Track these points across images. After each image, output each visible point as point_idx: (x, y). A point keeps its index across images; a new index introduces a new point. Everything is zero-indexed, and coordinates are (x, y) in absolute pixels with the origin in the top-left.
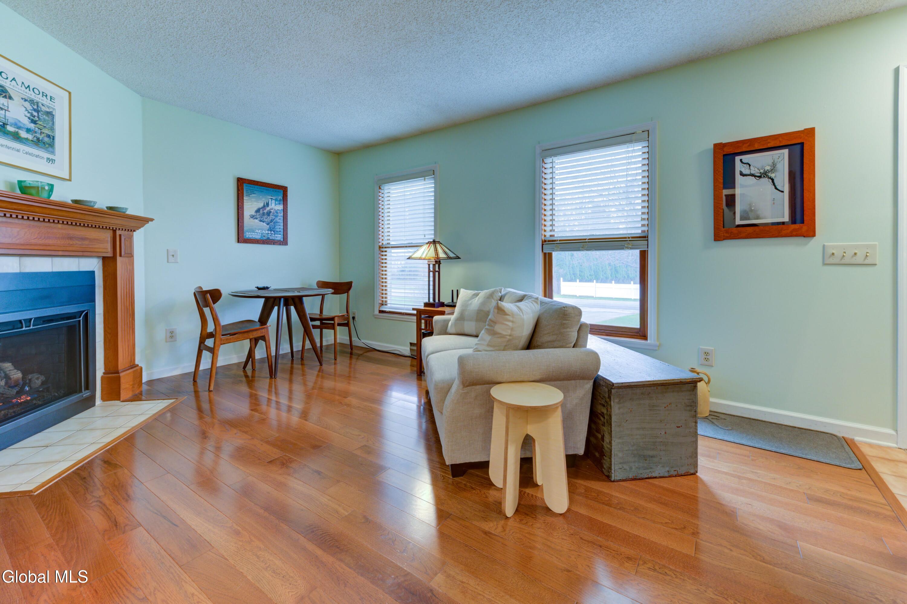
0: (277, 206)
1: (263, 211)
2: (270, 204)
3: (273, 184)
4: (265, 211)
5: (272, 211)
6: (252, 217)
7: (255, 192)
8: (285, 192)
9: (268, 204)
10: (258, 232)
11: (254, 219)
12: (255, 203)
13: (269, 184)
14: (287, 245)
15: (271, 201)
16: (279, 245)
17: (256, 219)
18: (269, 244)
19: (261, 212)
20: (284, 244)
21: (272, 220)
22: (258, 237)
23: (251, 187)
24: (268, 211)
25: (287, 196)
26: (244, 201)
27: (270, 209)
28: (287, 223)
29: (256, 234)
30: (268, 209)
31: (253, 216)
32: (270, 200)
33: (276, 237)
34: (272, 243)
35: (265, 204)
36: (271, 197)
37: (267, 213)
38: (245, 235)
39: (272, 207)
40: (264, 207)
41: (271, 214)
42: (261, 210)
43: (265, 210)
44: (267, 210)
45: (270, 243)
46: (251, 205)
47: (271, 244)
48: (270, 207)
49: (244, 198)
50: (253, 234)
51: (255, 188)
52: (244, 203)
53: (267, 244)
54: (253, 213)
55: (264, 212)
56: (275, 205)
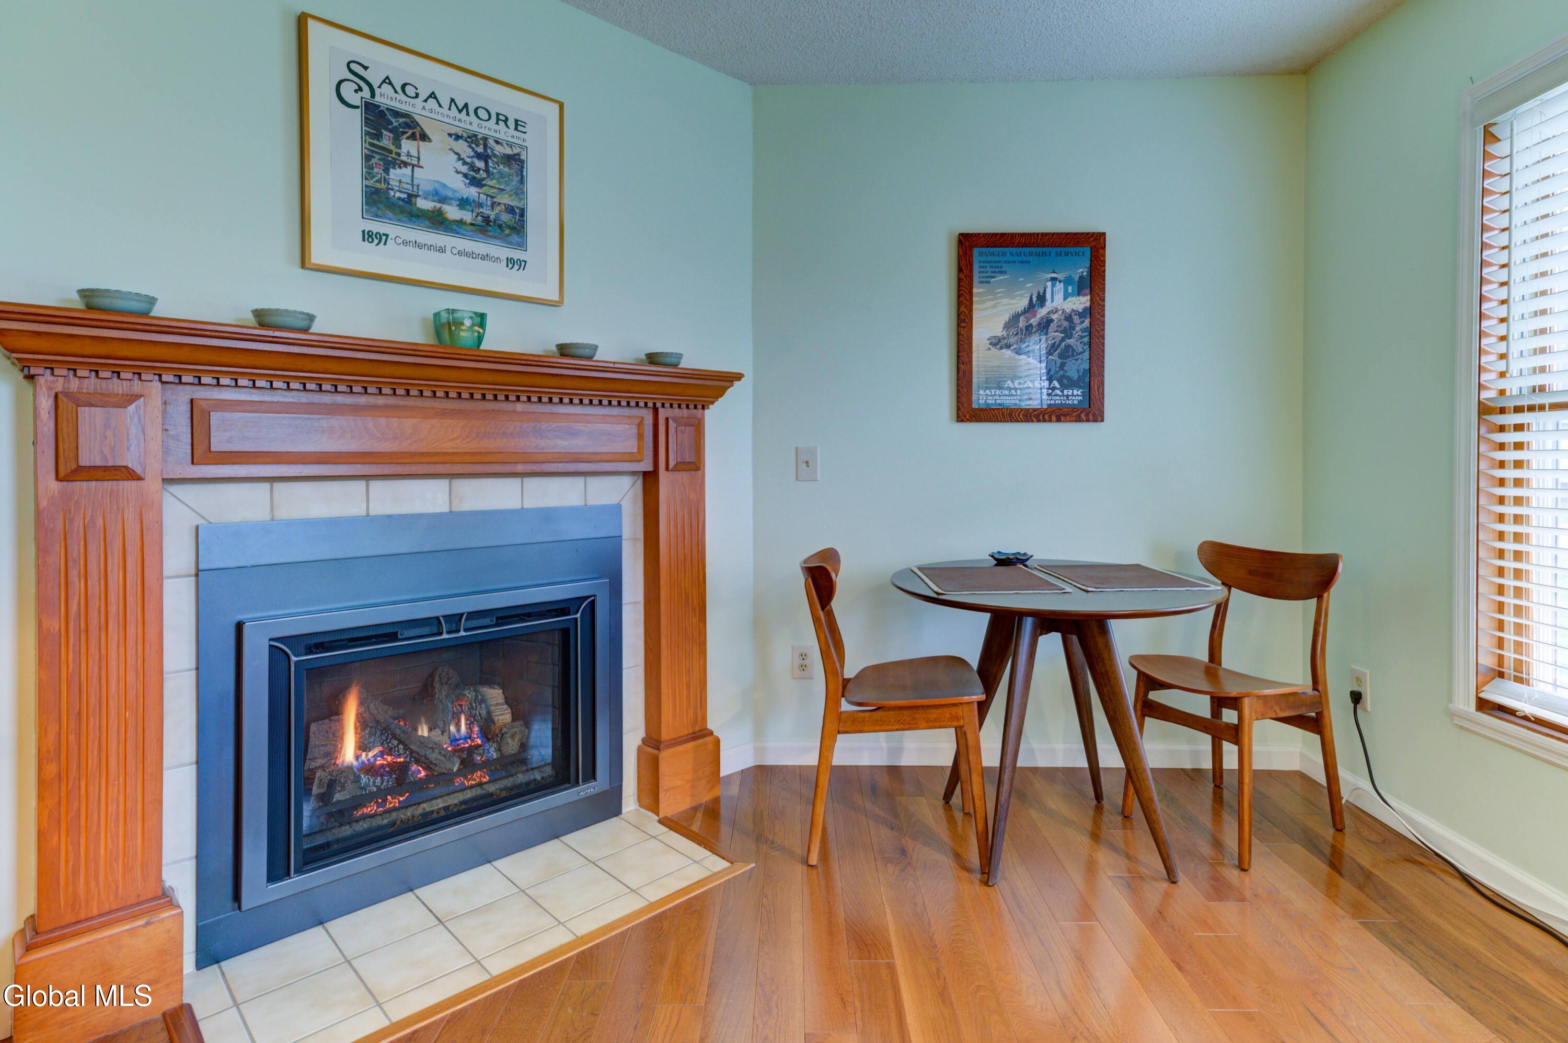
0: (1070, 299)
1: (1028, 320)
2: (1048, 296)
3: (1058, 234)
4: (1034, 321)
5: (1054, 317)
6: (997, 343)
7: (1005, 267)
8: (1097, 251)
9: (1042, 299)
10: (1012, 386)
11: (1001, 348)
12: (1005, 301)
13: (1047, 234)
14: (1102, 420)
15: (1053, 286)
16: (1076, 421)
17: (1008, 346)
18: (1045, 421)
19: (1022, 323)
20: (1091, 417)
21: (1053, 345)
22: (1013, 402)
23: (992, 254)
24: (1042, 318)
25: (1104, 262)
26: (975, 299)
27: (1049, 313)
28: (1103, 351)
29: (1007, 392)
30: (1042, 312)
31: (999, 341)
32: (1049, 284)
33: (1068, 396)
34: (1054, 417)
35: (1035, 299)
36: (1054, 275)
37: (1039, 324)
38: (974, 397)
39: (1055, 304)
40: (1031, 308)
41: (1053, 326)
42: (1022, 318)
43: (1035, 316)
44: (1039, 316)
45: (1046, 417)
46: (994, 307)
47: (1050, 421)
48: (1049, 306)
49: (975, 290)
50: (998, 392)
51: (1004, 254)
52: (975, 306)
53: (1039, 421)
54: (999, 331)
55: (1031, 325)
56: (1065, 299)
